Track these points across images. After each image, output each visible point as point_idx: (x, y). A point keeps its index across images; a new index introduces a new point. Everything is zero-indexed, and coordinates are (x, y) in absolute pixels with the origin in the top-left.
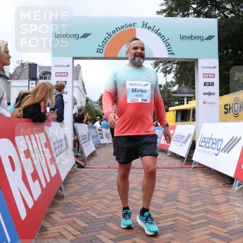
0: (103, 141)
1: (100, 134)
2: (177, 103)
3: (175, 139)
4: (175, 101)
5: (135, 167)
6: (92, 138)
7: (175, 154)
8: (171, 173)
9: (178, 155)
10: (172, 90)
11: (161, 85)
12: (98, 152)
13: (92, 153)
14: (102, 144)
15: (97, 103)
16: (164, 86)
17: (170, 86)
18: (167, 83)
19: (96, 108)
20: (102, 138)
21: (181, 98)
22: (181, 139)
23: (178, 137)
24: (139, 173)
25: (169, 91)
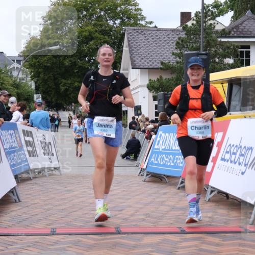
0: (35, 164)
1: (28, 143)
2: (230, 61)
3: (227, 156)
4: (225, 57)
5: (123, 230)
6: (7, 154)
7: (227, 195)
8: (218, 245)
9: (235, 199)
10: (219, 28)
11: (190, 14)
12: (24, 191)
13: (7, 196)
14: (33, 171)
15: (19, 62)
16: (196, 15)
17: (214, 17)
18: (203, 8)
19: (15, 74)
20: (32, 154)
21: (243, 47)
22: (242, 155)
23: (233, 150)
24: (135, 247)
25: (209, 30)
